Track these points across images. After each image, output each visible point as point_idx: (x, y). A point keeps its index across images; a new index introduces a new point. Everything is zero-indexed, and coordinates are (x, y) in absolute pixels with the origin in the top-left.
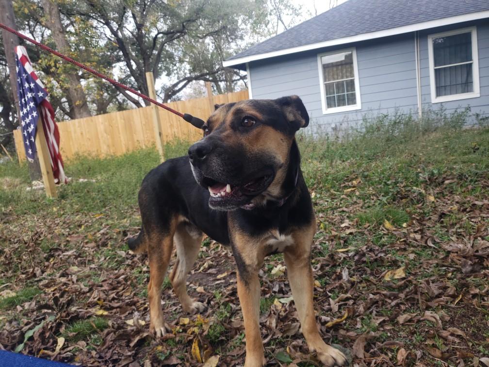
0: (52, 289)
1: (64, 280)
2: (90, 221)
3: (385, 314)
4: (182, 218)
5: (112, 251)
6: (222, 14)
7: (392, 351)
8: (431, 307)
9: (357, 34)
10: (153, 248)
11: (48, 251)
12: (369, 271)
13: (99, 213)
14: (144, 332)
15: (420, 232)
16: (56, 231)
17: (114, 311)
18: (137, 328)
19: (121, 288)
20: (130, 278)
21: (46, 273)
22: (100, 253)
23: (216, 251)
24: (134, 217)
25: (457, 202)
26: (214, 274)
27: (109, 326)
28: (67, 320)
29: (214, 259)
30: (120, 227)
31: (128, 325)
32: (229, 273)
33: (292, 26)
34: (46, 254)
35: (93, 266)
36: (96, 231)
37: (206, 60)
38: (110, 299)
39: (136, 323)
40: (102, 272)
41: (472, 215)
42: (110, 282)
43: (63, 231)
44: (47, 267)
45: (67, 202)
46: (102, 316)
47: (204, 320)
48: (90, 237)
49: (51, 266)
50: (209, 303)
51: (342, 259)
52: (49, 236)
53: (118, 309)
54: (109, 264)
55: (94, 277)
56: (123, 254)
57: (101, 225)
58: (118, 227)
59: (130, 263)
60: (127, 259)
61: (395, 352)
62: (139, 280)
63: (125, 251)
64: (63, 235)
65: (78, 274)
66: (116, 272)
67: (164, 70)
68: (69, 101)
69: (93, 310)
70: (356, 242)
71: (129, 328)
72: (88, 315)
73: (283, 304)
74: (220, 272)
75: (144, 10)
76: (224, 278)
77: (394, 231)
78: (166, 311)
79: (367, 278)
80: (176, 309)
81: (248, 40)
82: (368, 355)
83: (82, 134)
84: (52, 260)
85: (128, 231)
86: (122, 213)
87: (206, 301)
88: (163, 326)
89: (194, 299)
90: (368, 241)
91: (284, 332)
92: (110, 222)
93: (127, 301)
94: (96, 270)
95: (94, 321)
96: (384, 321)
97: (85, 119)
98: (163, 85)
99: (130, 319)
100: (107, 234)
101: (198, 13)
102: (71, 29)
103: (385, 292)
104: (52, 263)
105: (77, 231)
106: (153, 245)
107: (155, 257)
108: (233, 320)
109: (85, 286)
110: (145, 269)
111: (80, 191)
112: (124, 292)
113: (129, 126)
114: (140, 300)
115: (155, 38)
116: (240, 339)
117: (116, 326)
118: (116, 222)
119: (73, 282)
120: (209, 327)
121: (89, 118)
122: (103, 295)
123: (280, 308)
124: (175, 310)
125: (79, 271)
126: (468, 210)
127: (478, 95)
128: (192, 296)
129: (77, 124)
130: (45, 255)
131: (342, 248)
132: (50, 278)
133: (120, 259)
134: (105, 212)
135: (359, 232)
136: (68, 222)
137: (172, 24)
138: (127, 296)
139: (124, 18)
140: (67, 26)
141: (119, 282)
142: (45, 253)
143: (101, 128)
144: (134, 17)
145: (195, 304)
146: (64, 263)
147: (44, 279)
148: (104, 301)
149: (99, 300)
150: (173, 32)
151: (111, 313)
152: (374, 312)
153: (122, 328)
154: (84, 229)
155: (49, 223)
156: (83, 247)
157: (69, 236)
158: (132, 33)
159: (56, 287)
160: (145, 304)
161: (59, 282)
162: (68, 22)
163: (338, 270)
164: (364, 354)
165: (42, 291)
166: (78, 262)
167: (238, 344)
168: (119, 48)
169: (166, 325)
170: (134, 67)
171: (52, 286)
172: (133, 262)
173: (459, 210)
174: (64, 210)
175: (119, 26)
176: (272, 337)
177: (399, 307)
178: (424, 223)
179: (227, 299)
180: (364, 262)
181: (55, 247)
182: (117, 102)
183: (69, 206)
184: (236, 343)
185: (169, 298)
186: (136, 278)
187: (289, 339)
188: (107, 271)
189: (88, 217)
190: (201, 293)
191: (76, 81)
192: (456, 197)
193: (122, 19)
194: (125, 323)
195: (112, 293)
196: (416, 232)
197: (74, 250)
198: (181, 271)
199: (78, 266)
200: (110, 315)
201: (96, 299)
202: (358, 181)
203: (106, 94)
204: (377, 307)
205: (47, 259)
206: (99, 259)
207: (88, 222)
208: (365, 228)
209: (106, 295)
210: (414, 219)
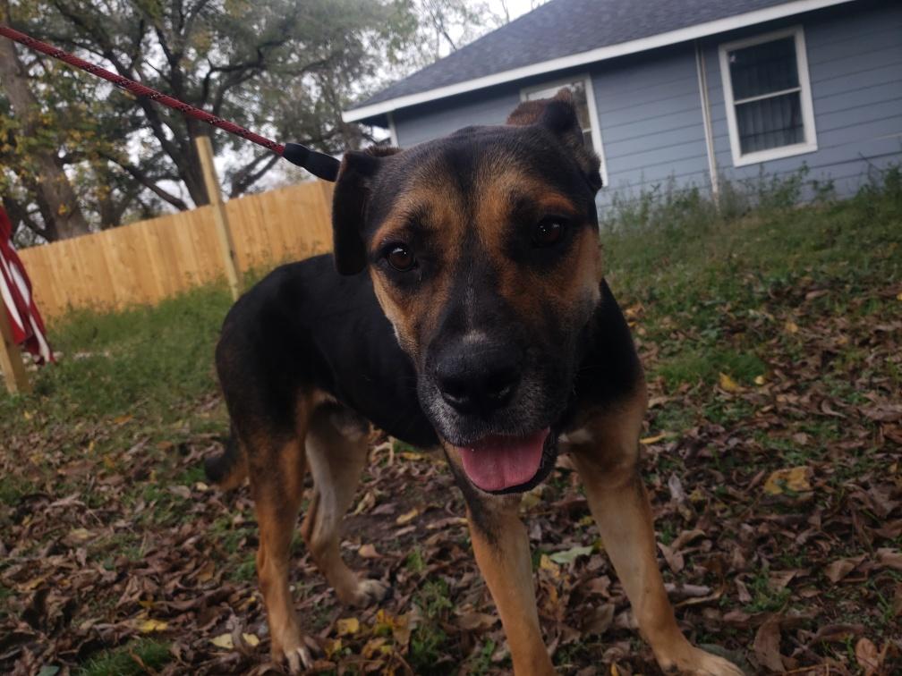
0: (33, 584)
1: (57, 561)
2: (106, 432)
3: (789, 565)
4: (321, 397)
5: (161, 488)
6: (331, 29)
7: (843, 647)
8: (886, 539)
9: (590, 48)
10: (260, 471)
11: (17, 502)
12: (720, 477)
13: (124, 413)
14: (259, 662)
15: (795, 392)
16: (32, 459)
17: (181, 618)
18: (243, 656)
19: (190, 566)
20: (208, 543)
21: (16, 551)
22: (134, 493)
23: (384, 467)
24: (197, 415)
25: (843, 331)
26: (389, 515)
27: (174, 657)
28: (73, 654)
29: (383, 484)
30: (172, 437)
31: (217, 649)
32: (423, 511)
33: (467, 42)
34: (14, 509)
35: (121, 523)
36: (121, 449)
37: (306, 116)
38: (170, 592)
39: (239, 644)
40: (145, 534)
41: (883, 351)
42: (164, 554)
43: (48, 456)
44: (18, 536)
45: (54, 400)
46: (154, 634)
47: (395, 621)
48: (109, 463)
49: (25, 532)
50: (392, 579)
51: (656, 459)
52: (18, 470)
53: (190, 615)
54: (156, 515)
55: (126, 548)
56: (185, 491)
57: (131, 436)
58: (166, 437)
59: (203, 510)
60: (196, 500)
61: (849, 647)
62: (229, 543)
63: (189, 486)
64: (50, 464)
65: (89, 544)
66: (174, 531)
67: (228, 141)
68: (44, 209)
69: (131, 624)
70: (673, 422)
71: (224, 658)
72: (121, 635)
73: (562, 565)
74: (400, 510)
75: (181, 27)
76: (413, 522)
77: (744, 393)
78: (300, 607)
79: (722, 491)
80: (322, 600)
81: (384, 75)
82: (791, 661)
83: (74, 268)
84: (27, 520)
85: (190, 444)
86: (171, 411)
87: (387, 574)
88: (303, 644)
89: (360, 573)
90: (699, 417)
91: (583, 629)
92: (148, 430)
93: (208, 594)
94: (129, 532)
95: (136, 650)
96: (794, 581)
97: (78, 239)
98: (227, 168)
99: (220, 635)
100: (145, 454)
101: (286, 28)
102: (38, 70)
103: (774, 517)
104: (28, 526)
105: (78, 453)
106: (258, 462)
107: (267, 489)
108: (458, 612)
109: (107, 569)
110: (238, 519)
111: (78, 376)
112: (199, 574)
113: (168, 248)
114: (237, 588)
115: (207, 81)
116: (486, 655)
117: (191, 655)
118: (162, 429)
119: (79, 564)
120: (408, 635)
121: (86, 237)
122: (150, 586)
123: (556, 574)
124: (321, 603)
125: (91, 538)
126: (872, 341)
127: (814, 148)
128: (354, 568)
129: (63, 251)
130: (11, 511)
131: (648, 436)
132: (25, 559)
133: (180, 503)
134: (135, 411)
135: (674, 402)
136: (58, 437)
137: (238, 52)
138: (207, 581)
139: (142, 45)
140: (31, 65)
141: (185, 553)
142: (11, 506)
143: (112, 254)
144: (162, 42)
145: (364, 586)
146: (55, 524)
147: (13, 562)
148: (156, 598)
149: (143, 597)
150: (241, 67)
151: (175, 624)
152: (766, 564)
153: (207, 657)
154: (95, 448)
155: (16, 445)
156: (95, 485)
157: (63, 466)
158: (160, 72)
159: (40, 580)
160: (248, 595)
161: (48, 566)
162: (32, 58)
163: (657, 481)
164: (783, 662)
165: (9, 592)
166: (86, 518)
167: (485, 667)
168: (137, 102)
169: (308, 640)
170: (169, 135)
171: (31, 577)
172: (209, 507)
173: (852, 343)
174: (46, 415)
175: (134, 58)
176: (560, 643)
177: (816, 547)
178: (796, 372)
179: (433, 567)
180: (703, 459)
181: (33, 492)
182: (140, 206)
183: (57, 406)
184: (480, 666)
185: (301, 576)
186: (221, 539)
187: (599, 643)
188: (154, 531)
189: (101, 424)
190: (371, 559)
191: (55, 167)
192: (837, 320)
193: (139, 45)
194: (210, 645)
195: (171, 580)
196: (785, 392)
197: (77, 494)
198: (327, 518)
199: (88, 527)
200: (172, 628)
201: (136, 597)
202: (637, 310)
203: (116, 192)
204: (769, 550)
205: (17, 520)
206: (133, 507)
207: (102, 433)
208: (683, 393)
209: (158, 584)
210: (775, 366)
